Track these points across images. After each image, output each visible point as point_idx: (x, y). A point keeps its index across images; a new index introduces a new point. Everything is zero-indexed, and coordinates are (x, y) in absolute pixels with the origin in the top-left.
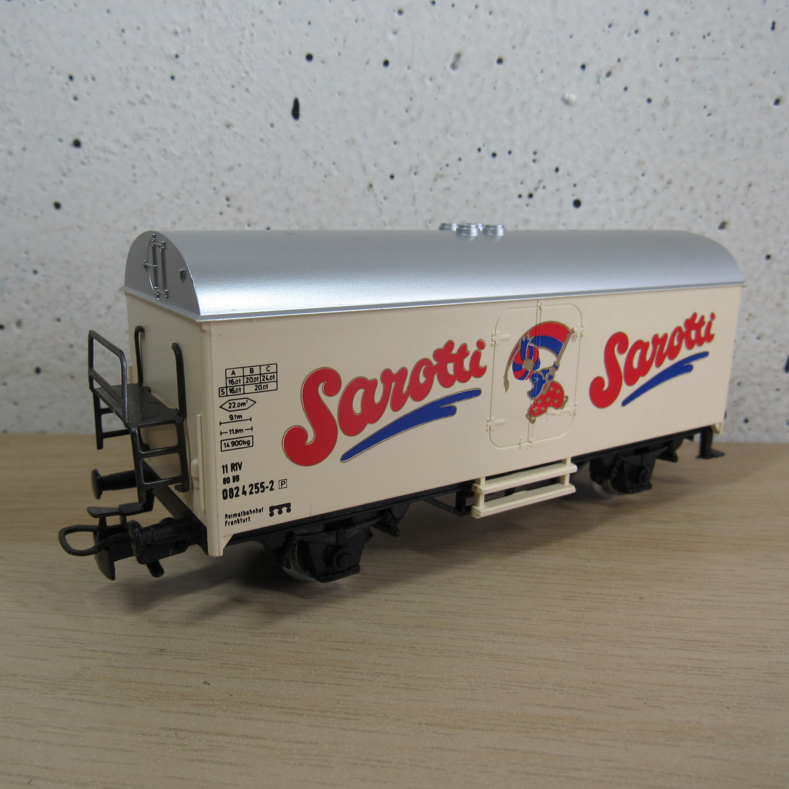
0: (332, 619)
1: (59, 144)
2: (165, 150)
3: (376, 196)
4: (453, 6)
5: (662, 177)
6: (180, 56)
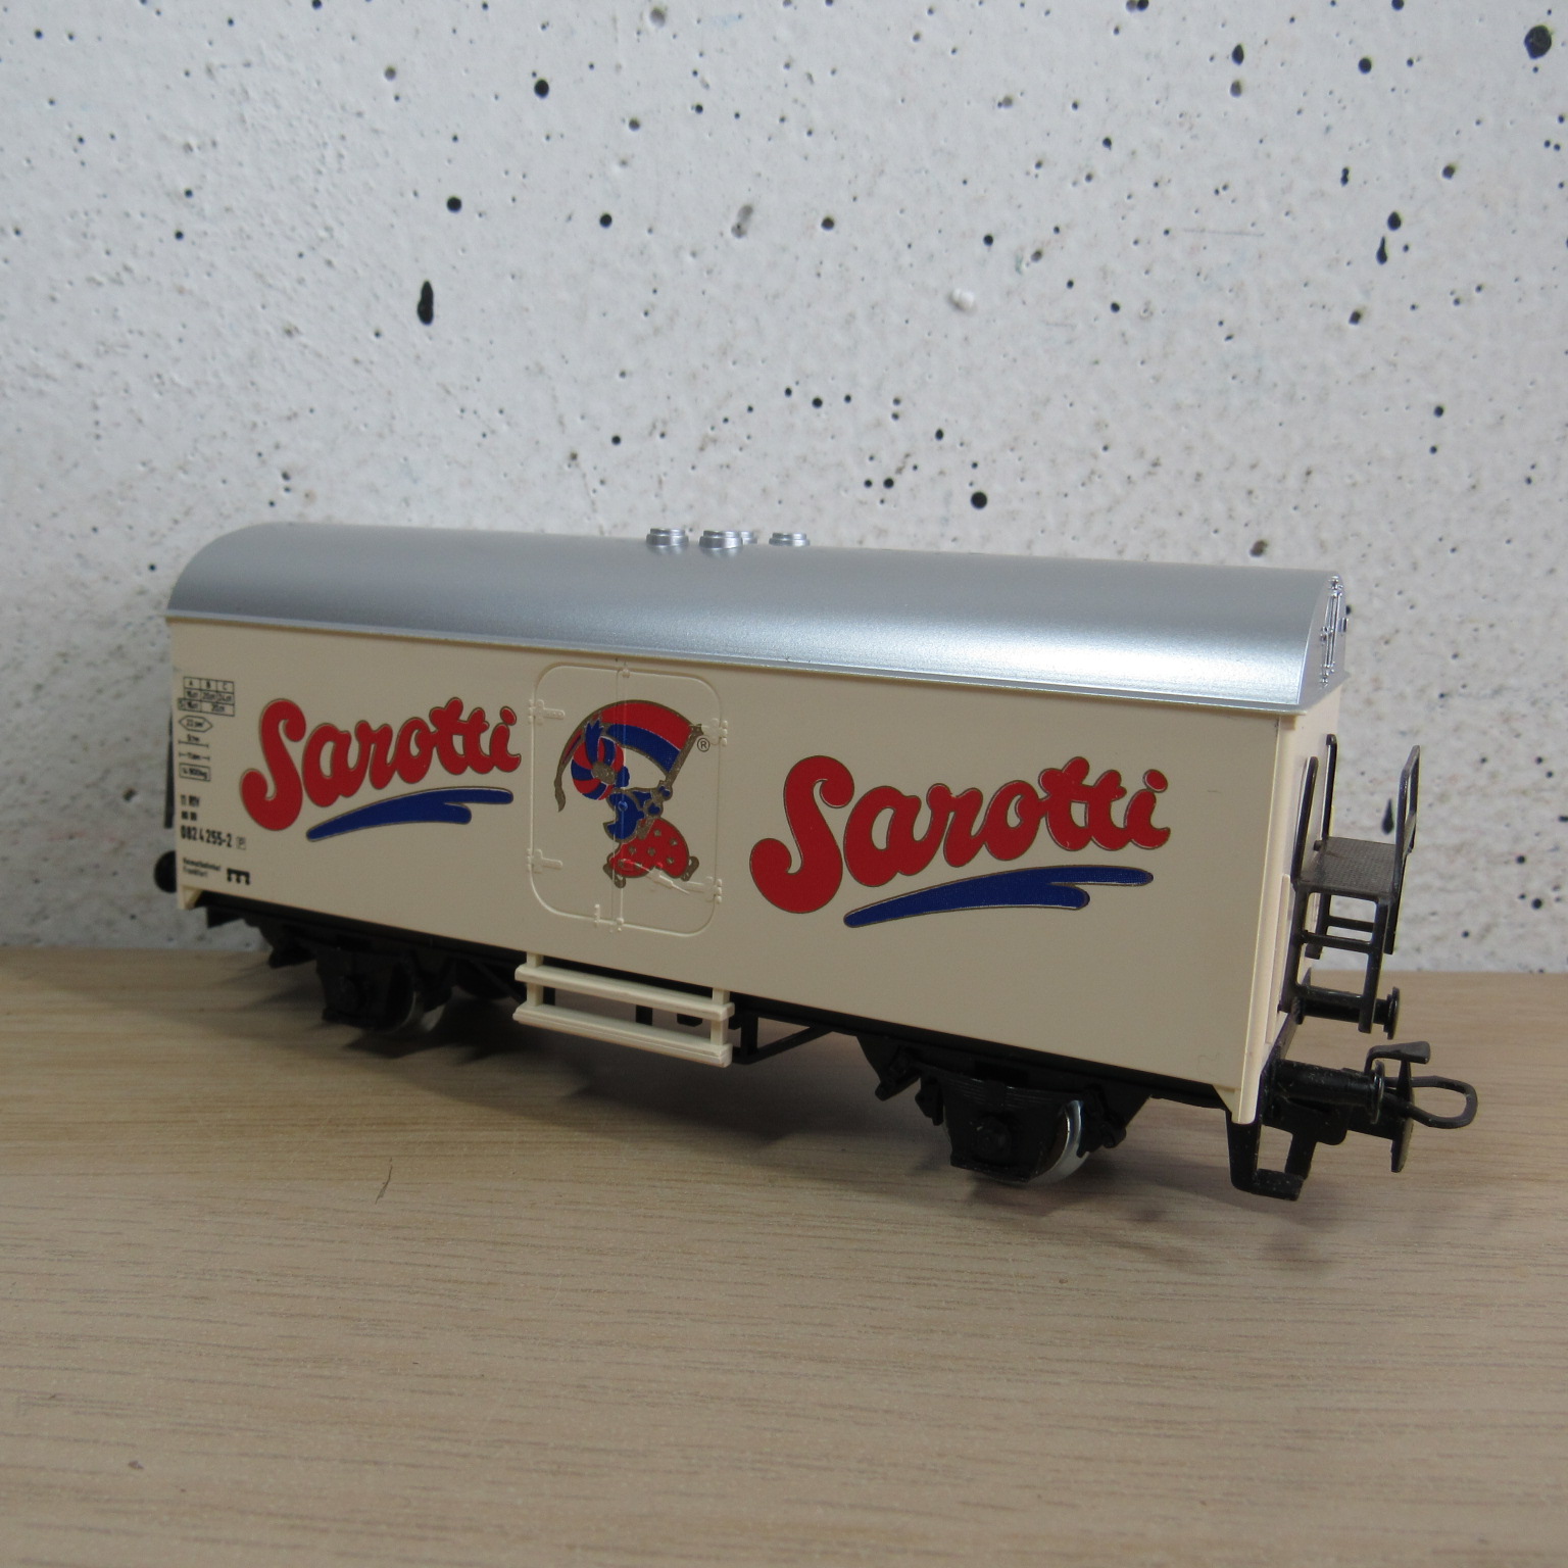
0: (425, 1328)
2: (159, 376)
3: (584, 476)
4: (737, 116)
5: (1141, 453)
6: (195, 192)
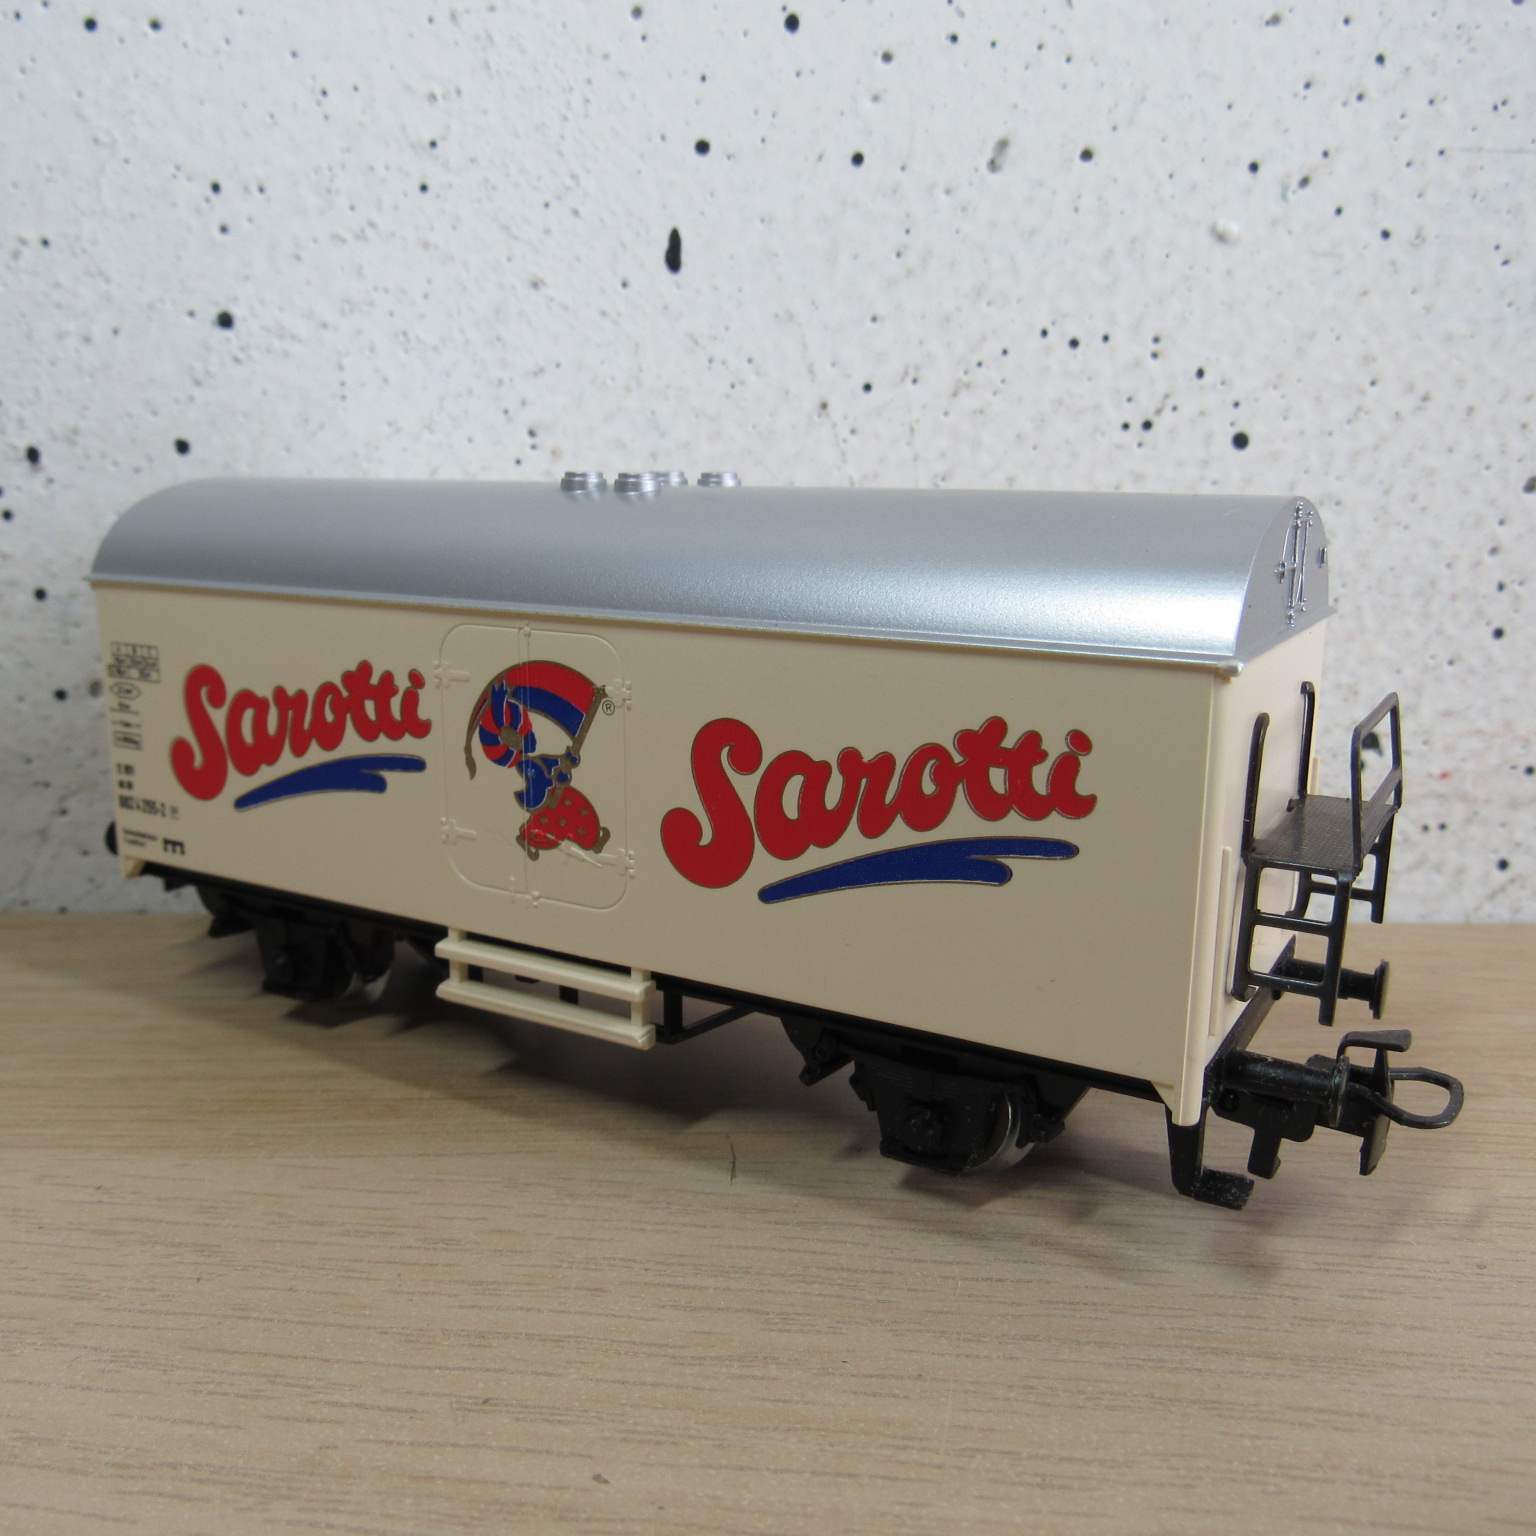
1: (189, 320)
2: (405, 334)
3: (834, 425)
4: (993, 44)
5: (1411, 388)
6: (440, 143)
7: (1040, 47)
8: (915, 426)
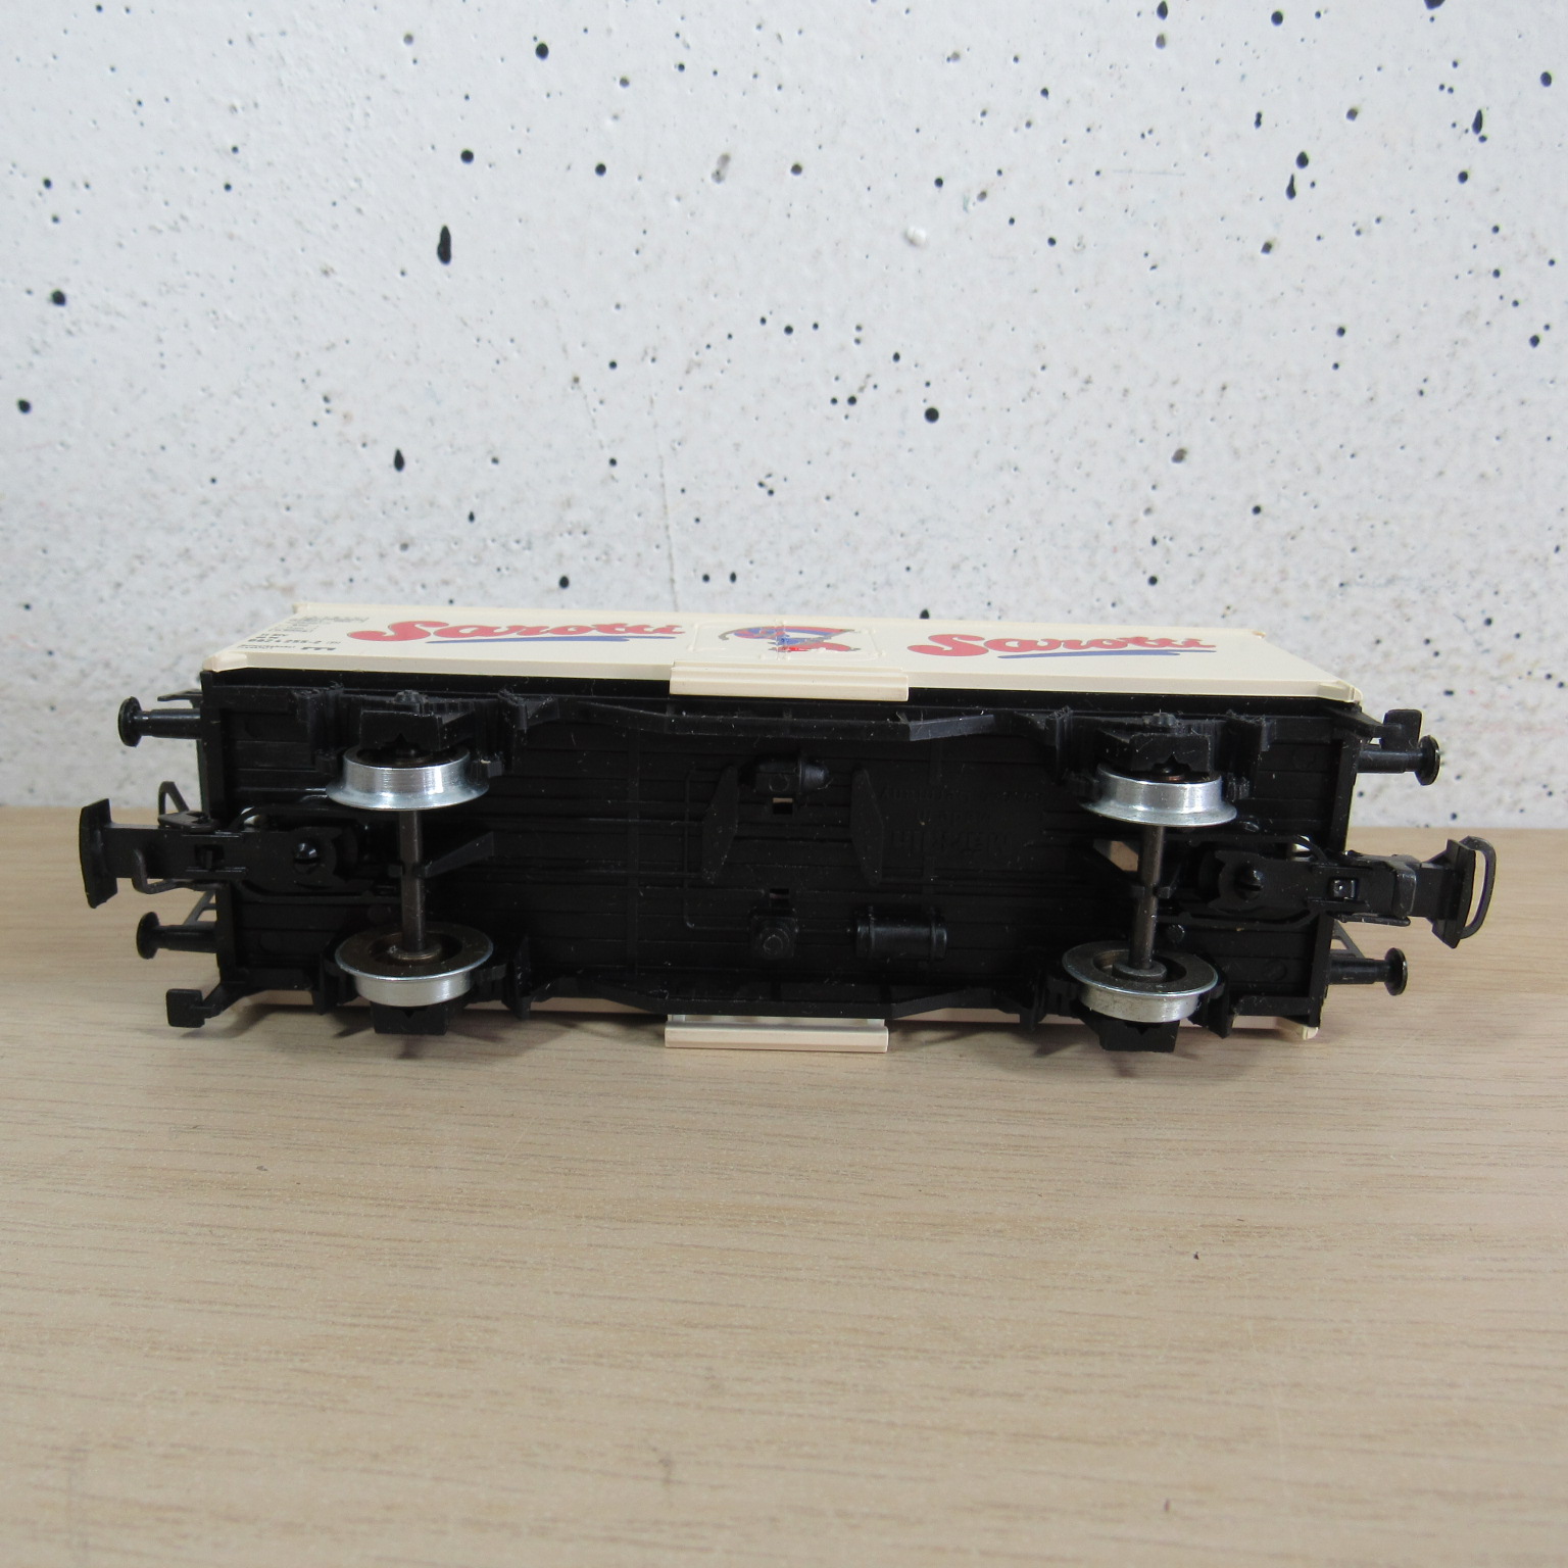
1: (27, 297)
2: (214, 313)
3: (585, 397)
4: (715, 73)
5: (1075, 372)
6: (240, 149)
7: (755, 76)
8: (655, 398)
